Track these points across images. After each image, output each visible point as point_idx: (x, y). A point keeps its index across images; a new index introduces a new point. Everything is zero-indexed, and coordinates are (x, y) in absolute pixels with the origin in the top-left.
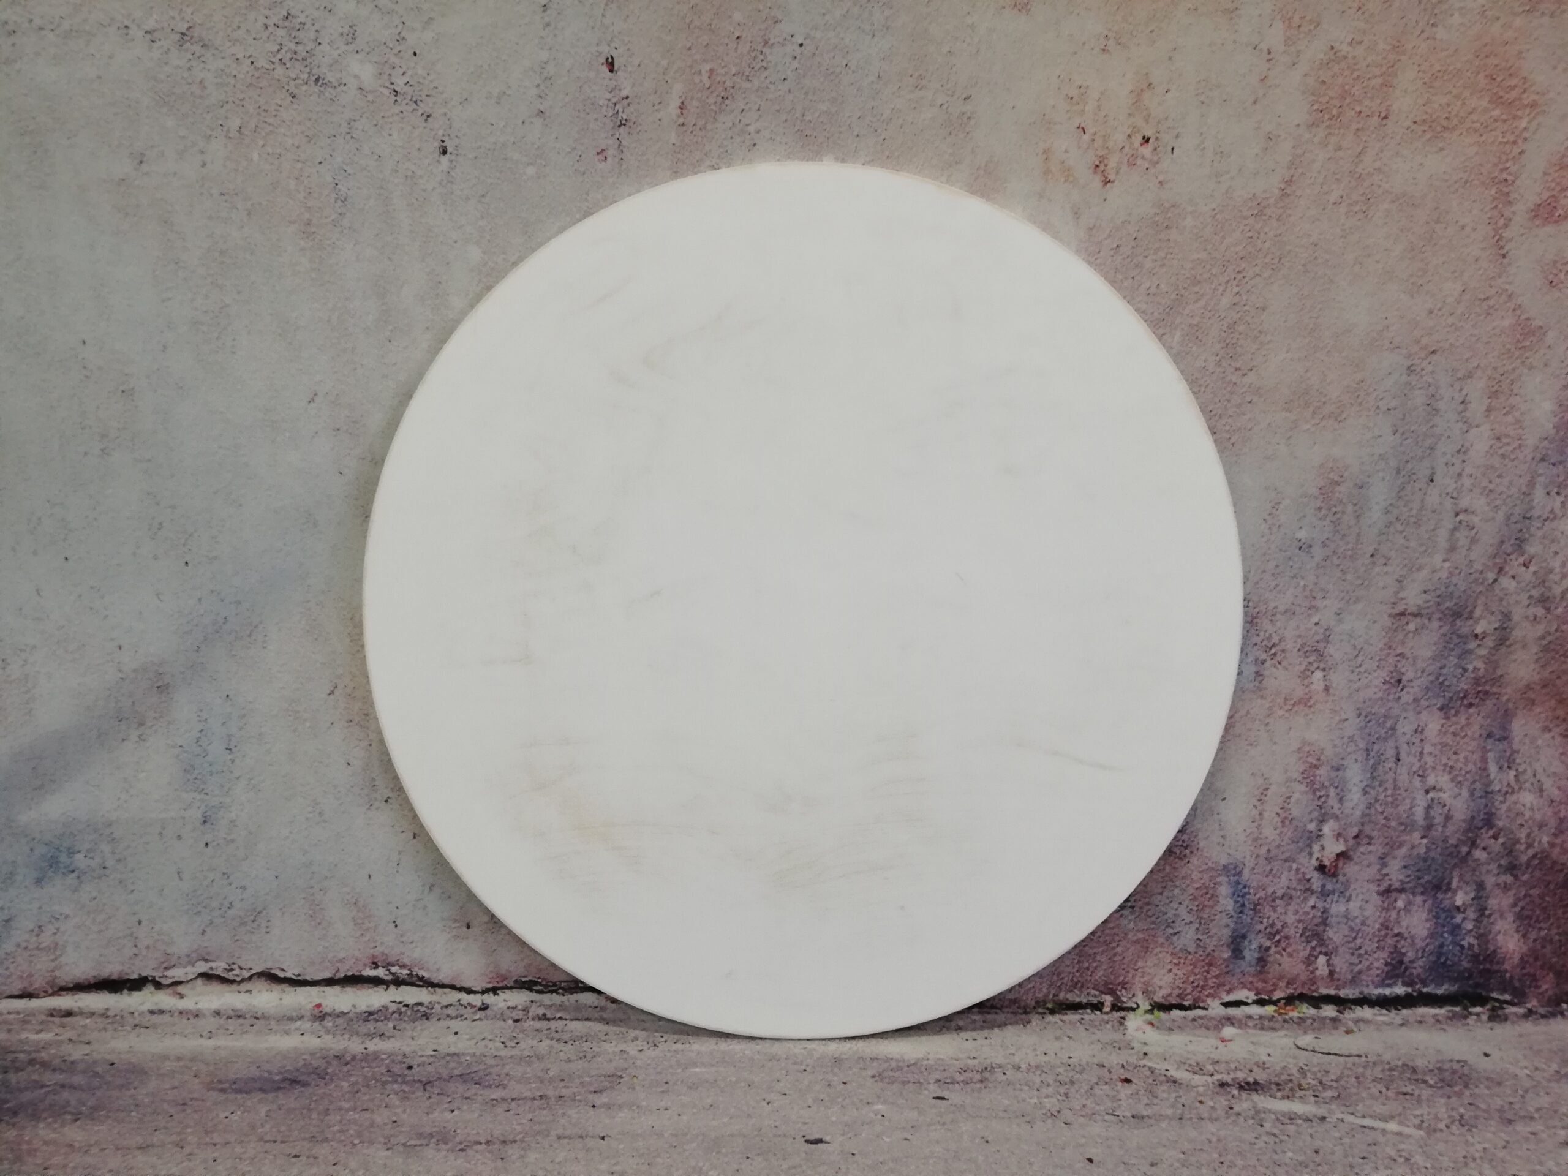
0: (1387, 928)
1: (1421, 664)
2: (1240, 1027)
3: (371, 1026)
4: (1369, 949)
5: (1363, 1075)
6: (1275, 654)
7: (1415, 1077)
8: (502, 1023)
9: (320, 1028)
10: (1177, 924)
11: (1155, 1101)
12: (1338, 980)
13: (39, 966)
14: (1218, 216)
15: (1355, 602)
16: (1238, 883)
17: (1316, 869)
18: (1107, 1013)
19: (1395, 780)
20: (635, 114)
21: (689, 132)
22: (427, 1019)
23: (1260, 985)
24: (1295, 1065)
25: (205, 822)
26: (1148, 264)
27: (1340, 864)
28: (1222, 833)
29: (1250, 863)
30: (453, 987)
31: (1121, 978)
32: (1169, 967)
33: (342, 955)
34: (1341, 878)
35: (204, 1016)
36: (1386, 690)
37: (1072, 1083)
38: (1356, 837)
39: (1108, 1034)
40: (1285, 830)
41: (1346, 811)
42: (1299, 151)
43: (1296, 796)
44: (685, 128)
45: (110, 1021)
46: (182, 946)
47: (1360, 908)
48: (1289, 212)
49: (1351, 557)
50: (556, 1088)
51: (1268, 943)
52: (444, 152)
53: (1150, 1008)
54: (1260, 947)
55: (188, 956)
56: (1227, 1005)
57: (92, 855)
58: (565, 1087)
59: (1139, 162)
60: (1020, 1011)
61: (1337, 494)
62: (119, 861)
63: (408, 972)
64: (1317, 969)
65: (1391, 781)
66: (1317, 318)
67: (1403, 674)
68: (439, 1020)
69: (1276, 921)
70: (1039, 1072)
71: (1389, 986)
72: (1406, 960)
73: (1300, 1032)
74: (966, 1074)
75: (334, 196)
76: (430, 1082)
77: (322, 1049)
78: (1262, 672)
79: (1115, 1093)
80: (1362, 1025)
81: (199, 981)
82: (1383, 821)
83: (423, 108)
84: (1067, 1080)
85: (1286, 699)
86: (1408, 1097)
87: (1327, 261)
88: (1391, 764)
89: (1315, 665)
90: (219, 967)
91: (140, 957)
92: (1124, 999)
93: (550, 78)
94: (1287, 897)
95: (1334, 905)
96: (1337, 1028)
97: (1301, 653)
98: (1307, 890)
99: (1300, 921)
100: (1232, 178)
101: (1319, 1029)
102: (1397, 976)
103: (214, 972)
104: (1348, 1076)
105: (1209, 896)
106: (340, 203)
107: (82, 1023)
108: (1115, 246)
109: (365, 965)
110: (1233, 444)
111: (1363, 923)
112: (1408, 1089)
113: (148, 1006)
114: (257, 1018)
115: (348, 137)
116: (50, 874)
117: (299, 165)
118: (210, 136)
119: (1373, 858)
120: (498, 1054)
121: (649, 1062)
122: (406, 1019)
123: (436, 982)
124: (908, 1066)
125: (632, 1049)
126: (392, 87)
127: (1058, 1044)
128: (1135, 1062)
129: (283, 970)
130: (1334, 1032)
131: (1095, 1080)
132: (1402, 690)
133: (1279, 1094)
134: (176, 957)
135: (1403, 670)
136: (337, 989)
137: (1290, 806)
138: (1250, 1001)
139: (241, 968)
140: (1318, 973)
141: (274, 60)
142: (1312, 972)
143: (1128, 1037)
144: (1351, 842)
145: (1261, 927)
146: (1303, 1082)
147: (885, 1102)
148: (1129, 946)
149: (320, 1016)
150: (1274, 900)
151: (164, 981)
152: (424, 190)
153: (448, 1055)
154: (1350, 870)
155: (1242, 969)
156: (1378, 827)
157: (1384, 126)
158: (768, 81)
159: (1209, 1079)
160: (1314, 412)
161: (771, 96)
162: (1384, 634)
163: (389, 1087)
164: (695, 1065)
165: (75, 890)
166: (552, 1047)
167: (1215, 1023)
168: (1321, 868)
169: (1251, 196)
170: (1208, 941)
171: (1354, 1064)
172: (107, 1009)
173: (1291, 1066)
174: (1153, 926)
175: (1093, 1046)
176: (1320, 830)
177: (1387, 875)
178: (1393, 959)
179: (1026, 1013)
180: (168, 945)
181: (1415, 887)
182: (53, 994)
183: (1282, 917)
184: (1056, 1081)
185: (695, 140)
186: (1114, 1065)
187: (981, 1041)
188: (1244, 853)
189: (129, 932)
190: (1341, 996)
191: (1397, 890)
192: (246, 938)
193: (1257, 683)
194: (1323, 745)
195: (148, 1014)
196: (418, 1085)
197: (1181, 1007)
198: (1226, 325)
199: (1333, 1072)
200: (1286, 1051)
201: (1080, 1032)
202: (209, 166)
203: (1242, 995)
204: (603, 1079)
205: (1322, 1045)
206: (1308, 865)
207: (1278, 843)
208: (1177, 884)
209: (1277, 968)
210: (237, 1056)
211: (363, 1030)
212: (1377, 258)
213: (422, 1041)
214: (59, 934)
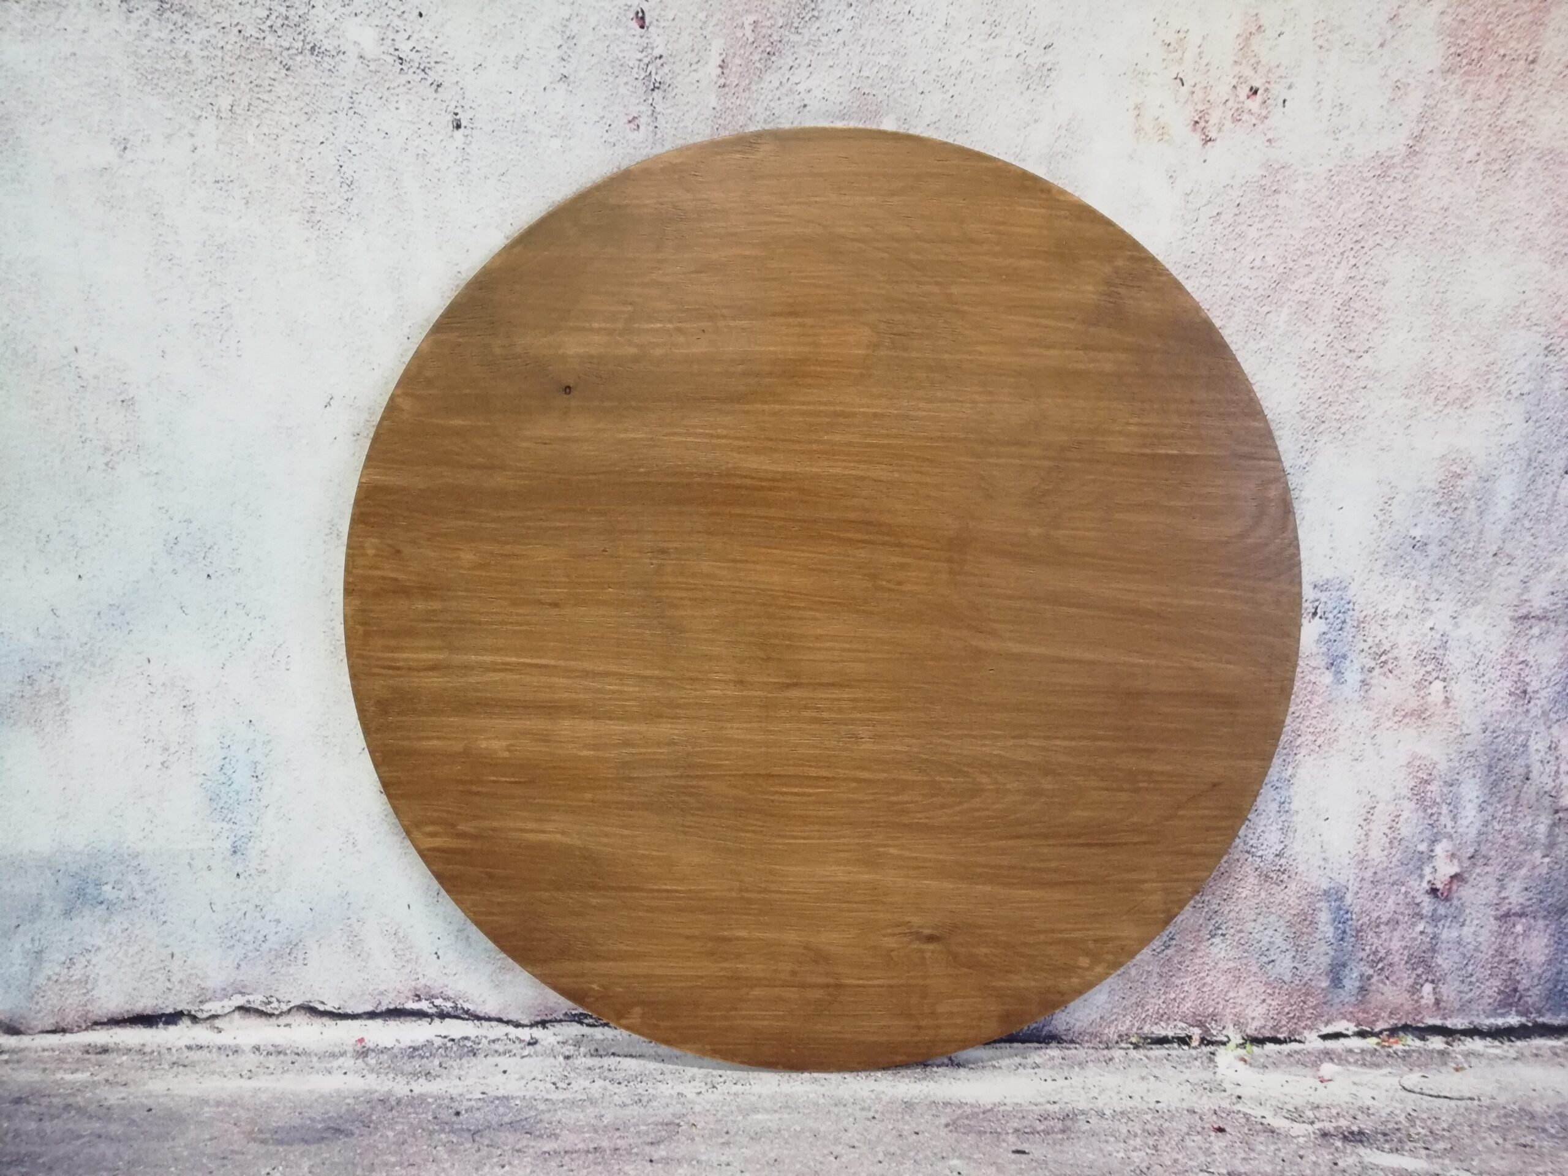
0: (1501, 954)
1: (1546, 672)
2: (1339, 1064)
3: (416, 1063)
4: (1481, 976)
5: (1477, 1121)
6: (1385, 662)
7: (1534, 1124)
8: (552, 1059)
9: (363, 1065)
10: (1272, 952)
11: (1252, 1155)
12: (1445, 1009)
13: (70, 1001)
14: (1334, 178)
15: (1473, 605)
16: (1339, 908)
17: (1427, 892)
18: (1195, 1048)
20: (670, 75)
21: (730, 94)
22: (475, 1055)
23: (1361, 1015)
24: (1402, 1110)
25: (235, 852)
26: (1252, 233)
27: (1454, 887)
28: (1324, 855)
29: (1353, 887)
30: (500, 1020)
31: (1211, 1010)
32: (1263, 997)
33: (382, 988)
34: (1455, 902)
35: (243, 1051)
36: (1512, 702)
38: (1471, 858)
39: (1198, 1073)
40: (1394, 851)
41: (1462, 830)
42: (1431, 102)
43: (1405, 814)
44: (727, 89)
45: (147, 1058)
46: (216, 980)
47: (1474, 933)
48: (1416, 171)
49: (1472, 556)
50: (610, 1138)
51: (1371, 972)
52: (458, 127)
53: (1242, 1041)
54: (1362, 976)
55: (224, 989)
56: (1325, 1037)
57: (120, 886)
58: (620, 1137)
59: (1245, 117)
60: (1101, 1046)
61: (1459, 489)
62: (147, 892)
63: (452, 1005)
64: (1422, 997)
66: (1444, 293)
67: (1528, 684)
68: (486, 1056)
69: (1380, 949)
70: (1125, 1120)
71: (1503, 1015)
72: (1520, 987)
73: (1406, 1069)
74: (1046, 1123)
75: (338, 179)
76: (479, 1131)
77: (366, 1092)
78: (1368, 681)
79: (1208, 1145)
80: (1474, 1061)
81: (237, 1015)
83: (432, 76)
84: (1156, 1129)
85: (1396, 710)
86: (1528, 1149)
87: (1459, 227)
89: (1434, 674)
90: (256, 1000)
91: (174, 992)
92: (1214, 1032)
93: (574, 37)
94: (1394, 923)
95: (1446, 930)
96: (1445, 1064)
97: (1417, 661)
98: (1418, 914)
99: (1406, 947)
100: (1352, 134)
101: (1426, 1066)
102: (1511, 1005)
103: (253, 1005)
104: (1461, 1124)
105: (1307, 923)
106: (345, 187)
107: (118, 1061)
108: (1215, 214)
109: (408, 998)
110: (1344, 434)
111: (1476, 949)
112: (1528, 1140)
113: (183, 1042)
114: (298, 1054)
115: (351, 112)
116: (78, 905)
117: (299, 146)
118: (200, 117)
119: (1490, 880)
120: (549, 1097)
121: (708, 1107)
122: (452, 1055)
123: (482, 1015)
124: (984, 1113)
125: (689, 1091)
126: (397, 53)
127: (1144, 1085)
128: (1228, 1107)
129: (323, 1003)
130: (1444, 1069)
131: (1185, 1130)
132: (1529, 702)
133: (1387, 1146)
134: (211, 990)
135: (1527, 680)
136: (379, 1022)
137: (1398, 826)
138: (1350, 1033)
139: (278, 1001)
140: (1423, 1002)
141: (263, 27)
142: (1417, 1001)
143: (1219, 1077)
144: (1467, 863)
145: (1363, 954)
146: (1412, 1131)
147: (960, 1157)
148: (1219, 975)
149: (363, 1053)
150: (1378, 926)
151: (199, 1015)
152: (438, 170)
153: (498, 1098)
154: (1465, 893)
155: (1342, 998)
156: (1497, 846)
157: (1532, 71)
158: (820, 32)
159: (1310, 1128)
160: (1437, 399)
161: (822, 50)
162: (1505, 639)
163: (436, 1137)
164: (756, 1110)
165: (106, 921)
166: (605, 1089)
167: (1313, 1058)
168: (1434, 891)
169: (1373, 154)
170: (1305, 969)
171: (1467, 1109)
172: (144, 1045)
173: (1397, 1112)
174: (1246, 954)
175: (1181, 1087)
176: (1432, 851)
177: (1506, 898)
178: (1507, 987)
179: (1107, 1048)
180: (202, 979)
181: (1537, 911)
182: (86, 1029)
183: (1387, 944)
184: (1144, 1131)
185: (738, 102)
186: (1206, 1111)
187: (1061, 1082)
188: (1347, 876)
189: (162, 966)
190: (1450, 1026)
191: (1515, 914)
192: (283, 971)
193: (1362, 693)
194: (1436, 759)
195: (185, 1050)
196: (466, 1135)
197: (1275, 1040)
198: (1340, 301)
199: (1443, 1118)
200: (1390, 1094)
201: (1167, 1071)
202: (200, 151)
203: (1340, 1026)
204: (660, 1127)
205: (1430, 1086)
206: (1418, 888)
207: (1385, 865)
208: (1273, 910)
209: (1379, 997)
210: (279, 1100)
211: (408, 1068)
212: (1516, 224)
213: (470, 1081)
214: (91, 967)
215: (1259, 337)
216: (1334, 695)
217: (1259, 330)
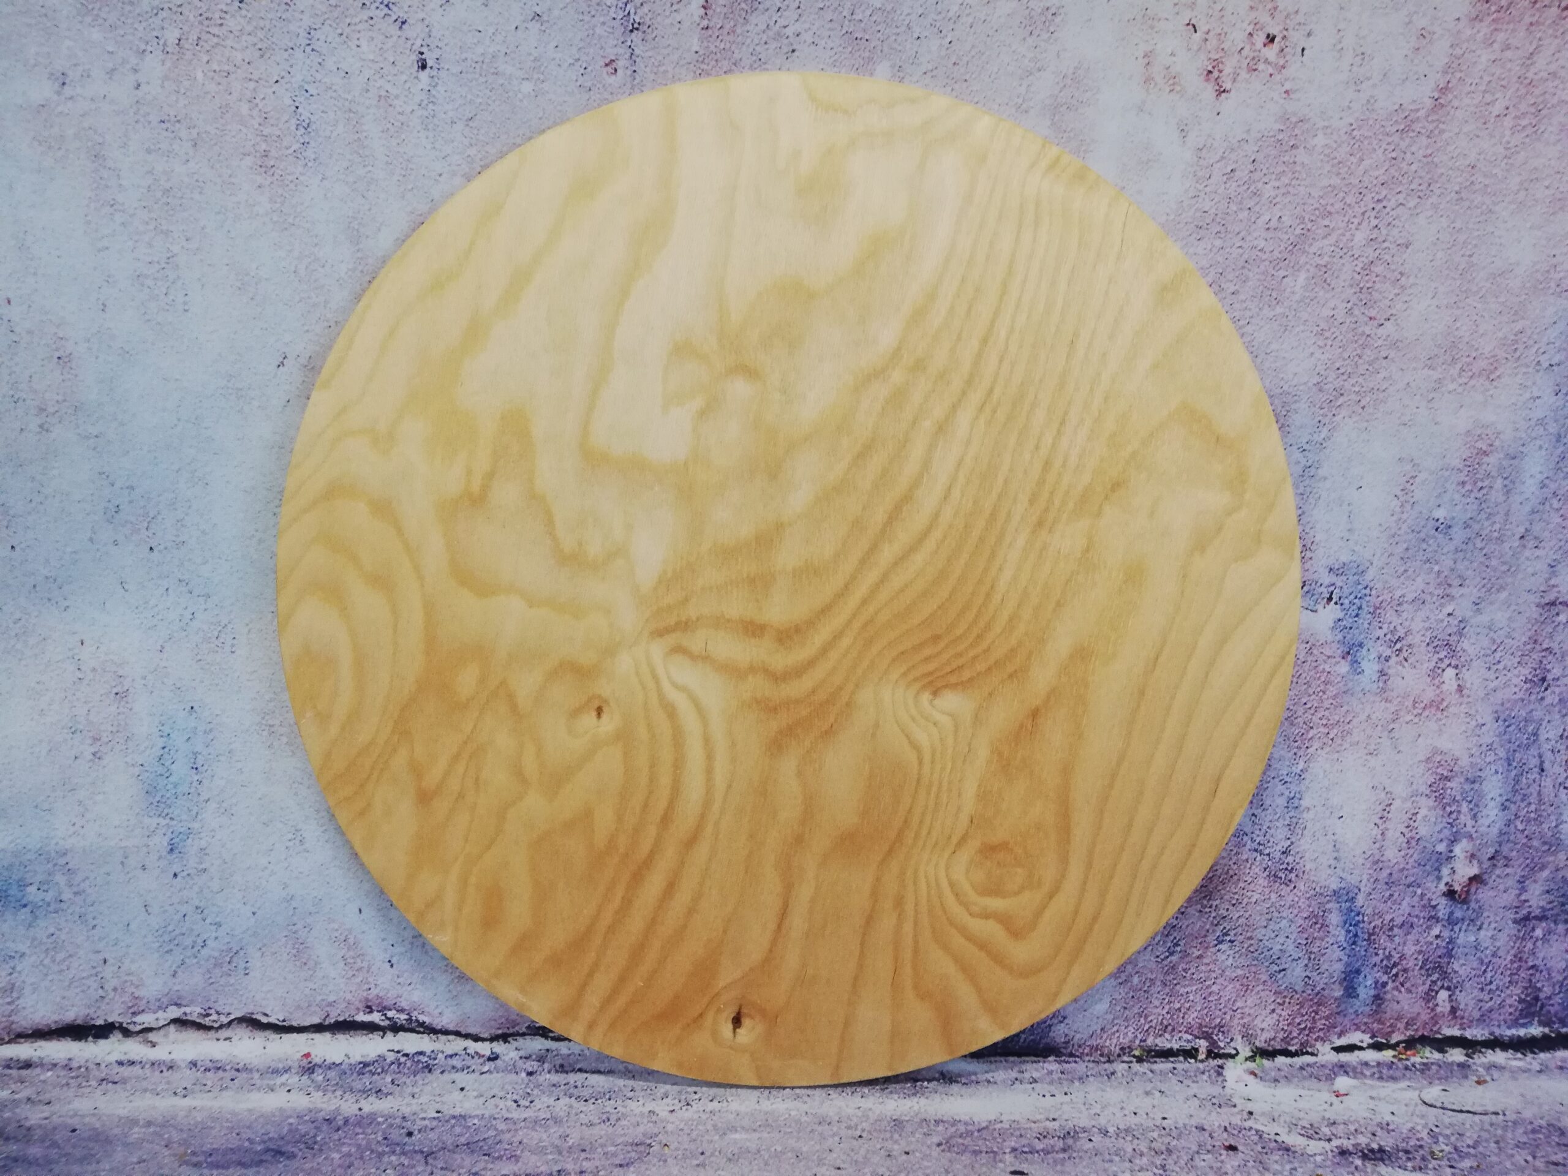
0: (1520, 959)
2: (1355, 1078)
3: (366, 1080)
4: (1501, 983)
5: (1503, 1137)
6: (1400, 650)
8: (514, 1076)
9: (309, 1082)
10: (1283, 960)
12: (1462, 1018)
14: (1355, 133)
15: (1498, 591)
16: (1350, 910)
17: (1444, 894)
18: (1202, 1061)
19: (1539, 793)
20: (650, 15)
21: (714, 37)
22: (430, 1071)
23: (1376, 1026)
24: (1424, 1126)
25: (172, 850)
26: (1268, 191)
27: (1473, 890)
28: (1335, 855)
29: (1365, 888)
30: (458, 1034)
31: (1218, 1020)
32: (1272, 1007)
33: (332, 998)
34: (1473, 905)
35: (179, 1067)
36: (1527, 690)
37: (1170, 1151)
38: (1492, 858)
39: (1205, 1088)
40: (1411, 851)
41: (1483, 829)
42: (1458, 51)
43: (1423, 812)
44: (710, 32)
45: (73, 1074)
46: (153, 987)
47: (1492, 937)
48: (1441, 126)
49: (1498, 539)
50: (575, 1160)
51: (1385, 978)
53: (1251, 1054)
54: (1376, 983)
55: (159, 1000)
56: (1339, 1049)
57: (45, 887)
58: (586, 1159)
59: (1261, 66)
60: (1102, 1059)
61: (1484, 467)
62: (76, 893)
63: (406, 1017)
64: (1438, 1005)
65: (1535, 795)
66: (1470, 256)
67: (1549, 671)
68: (442, 1072)
69: (1394, 953)
70: (1129, 1138)
71: (1524, 1025)
72: (1542, 996)
73: (1425, 1082)
74: (1046, 1141)
75: (294, 122)
76: (432, 1153)
77: (311, 1111)
78: (1385, 671)
79: (1219, 1164)
80: (1496, 1074)
81: (172, 1028)
82: (1525, 841)
83: (396, 12)
84: (1163, 1148)
85: (1415, 702)
86: (1560, 1168)
87: (1486, 186)
88: (1534, 775)
89: (1447, 662)
90: (194, 1012)
91: (106, 1001)
92: (1222, 1045)
94: (1407, 926)
95: (1462, 934)
96: (1466, 1077)
97: (1430, 648)
98: (1432, 917)
99: (1420, 952)
100: (1374, 86)
101: (1446, 1078)
102: (1533, 1015)
103: (189, 1018)
104: (1487, 1141)
105: (1318, 926)
106: (302, 131)
107: (42, 1078)
108: (1229, 170)
109: (358, 1009)
110: (1363, 408)
111: (1494, 955)
112: (1559, 1158)
113: (113, 1058)
114: (238, 1070)
115: (308, 49)
117: (252, 85)
118: (144, 51)
119: (1511, 882)
120: (510, 1116)
121: (681, 1126)
122: (406, 1071)
123: (438, 1027)
124: (979, 1131)
125: (662, 1108)
127: (1148, 1101)
128: (1239, 1123)
129: (266, 1015)
130: (1466, 1083)
131: (1195, 1148)
132: (1546, 689)
133: (1409, 1165)
134: (144, 1001)
135: (1549, 667)
136: (327, 1036)
137: (1416, 824)
138: (1364, 1045)
139: (218, 1013)
140: (1439, 1009)
142: (1433, 1010)
144: (1486, 864)
145: (1376, 959)
146: (1436, 1148)
148: (1225, 983)
149: (309, 1068)
150: (1391, 929)
151: (131, 1028)
152: (402, 113)
153: (454, 1117)
154: (1484, 895)
155: (1356, 1008)
156: (1519, 846)
159: (1327, 1146)
160: (1462, 370)
162: (1530, 626)
163: (386, 1159)
164: (734, 1129)
165: (30, 926)
166: (571, 1107)
167: (1327, 1071)
168: (1450, 894)
169: (1397, 107)
170: (1318, 978)
171: (1492, 1125)
172: (70, 1059)
173: (1419, 1128)
174: (1255, 962)
175: (1189, 1103)
176: (1451, 851)
177: (1526, 901)
178: (1527, 995)
179: (1109, 1061)
180: (137, 987)
181: (1558, 915)
182: (9, 1042)
183: (1400, 948)
184: (1150, 1149)
185: (722, 46)
186: (1215, 1128)
187: (1060, 1098)
188: (1360, 876)
189: (94, 972)
190: (1469, 1037)
191: (1536, 918)
192: (223, 981)
193: (1381, 684)
194: (1457, 754)
195: (116, 1065)
196: (419, 1157)
197: (1287, 1053)
198: (1361, 265)
199: (1468, 1134)
200: (1411, 1108)
201: (1172, 1085)
202: (143, 87)
203: (1355, 1038)
204: (629, 1148)
205: (1452, 1100)
206: (1435, 890)
207: (1402, 866)
208: (1284, 914)
209: (1396, 1007)
210: (215, 1119)
211: (358, 1085)
212: (1546, 183)
213: (424, 1099)
214: (15, 975)
215: (1275, 302)
216: (1350, 684)
217: (1274, 294)
